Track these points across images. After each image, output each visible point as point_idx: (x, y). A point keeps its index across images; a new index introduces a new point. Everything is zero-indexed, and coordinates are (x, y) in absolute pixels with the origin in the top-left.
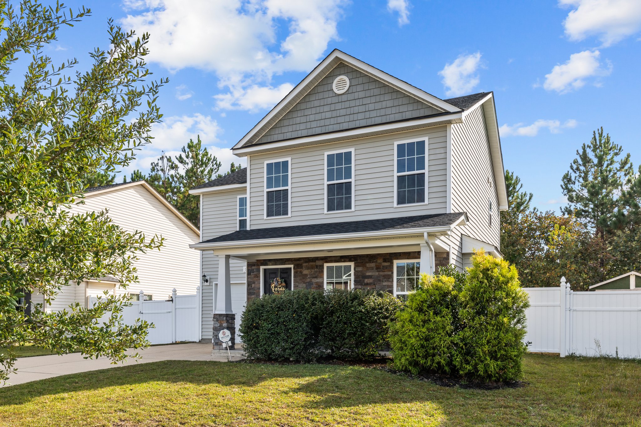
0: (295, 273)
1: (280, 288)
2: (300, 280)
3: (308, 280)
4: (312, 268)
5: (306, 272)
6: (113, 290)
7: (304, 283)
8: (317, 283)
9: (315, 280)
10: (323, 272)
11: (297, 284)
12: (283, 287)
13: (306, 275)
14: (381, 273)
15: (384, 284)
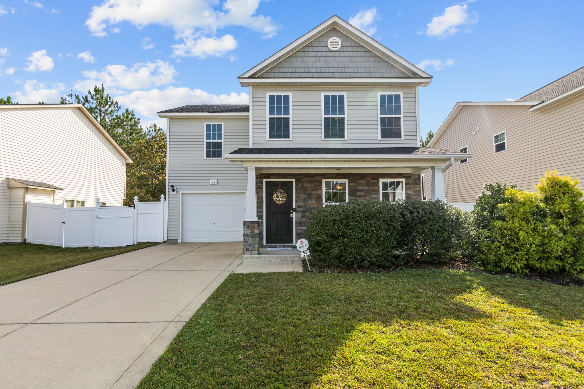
0: (297, 186)
1: (281, 197)
2: (302, 191)
3: (309, 192)
4: (312, 182)
5: (306, 185)
6: (52, 196)
7: (305, 194)
8: (316, 194)
9: (314, 192)
10: (322, 185)
11: (299, 195)
12: (284, 197)
13: (307, 188)
14: (370, 188)
15: (373, 196)
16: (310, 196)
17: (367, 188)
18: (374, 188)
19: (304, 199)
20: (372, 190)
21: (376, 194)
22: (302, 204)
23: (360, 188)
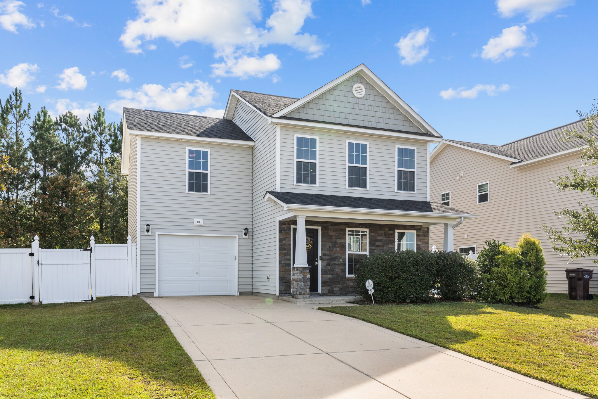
0: (322, 233)
2: (327, 239)
3: (334, 240)
4: (337, 230)
5: (331, 233)
7: (331, 242)
8: (341, 243)
9: (339, 241)
10: (345, 234)
11: (325, 243)
12: (311, 244)
13: (332, 236)
14: (388, 239)
15: (390, 246)
16: (335, 244)
17: (385, 239)
18: (391, 239)
19: (330, 247)
20: (389, 241)
21: (392, 244)
22: (327, 252)
23: (379, 238)
